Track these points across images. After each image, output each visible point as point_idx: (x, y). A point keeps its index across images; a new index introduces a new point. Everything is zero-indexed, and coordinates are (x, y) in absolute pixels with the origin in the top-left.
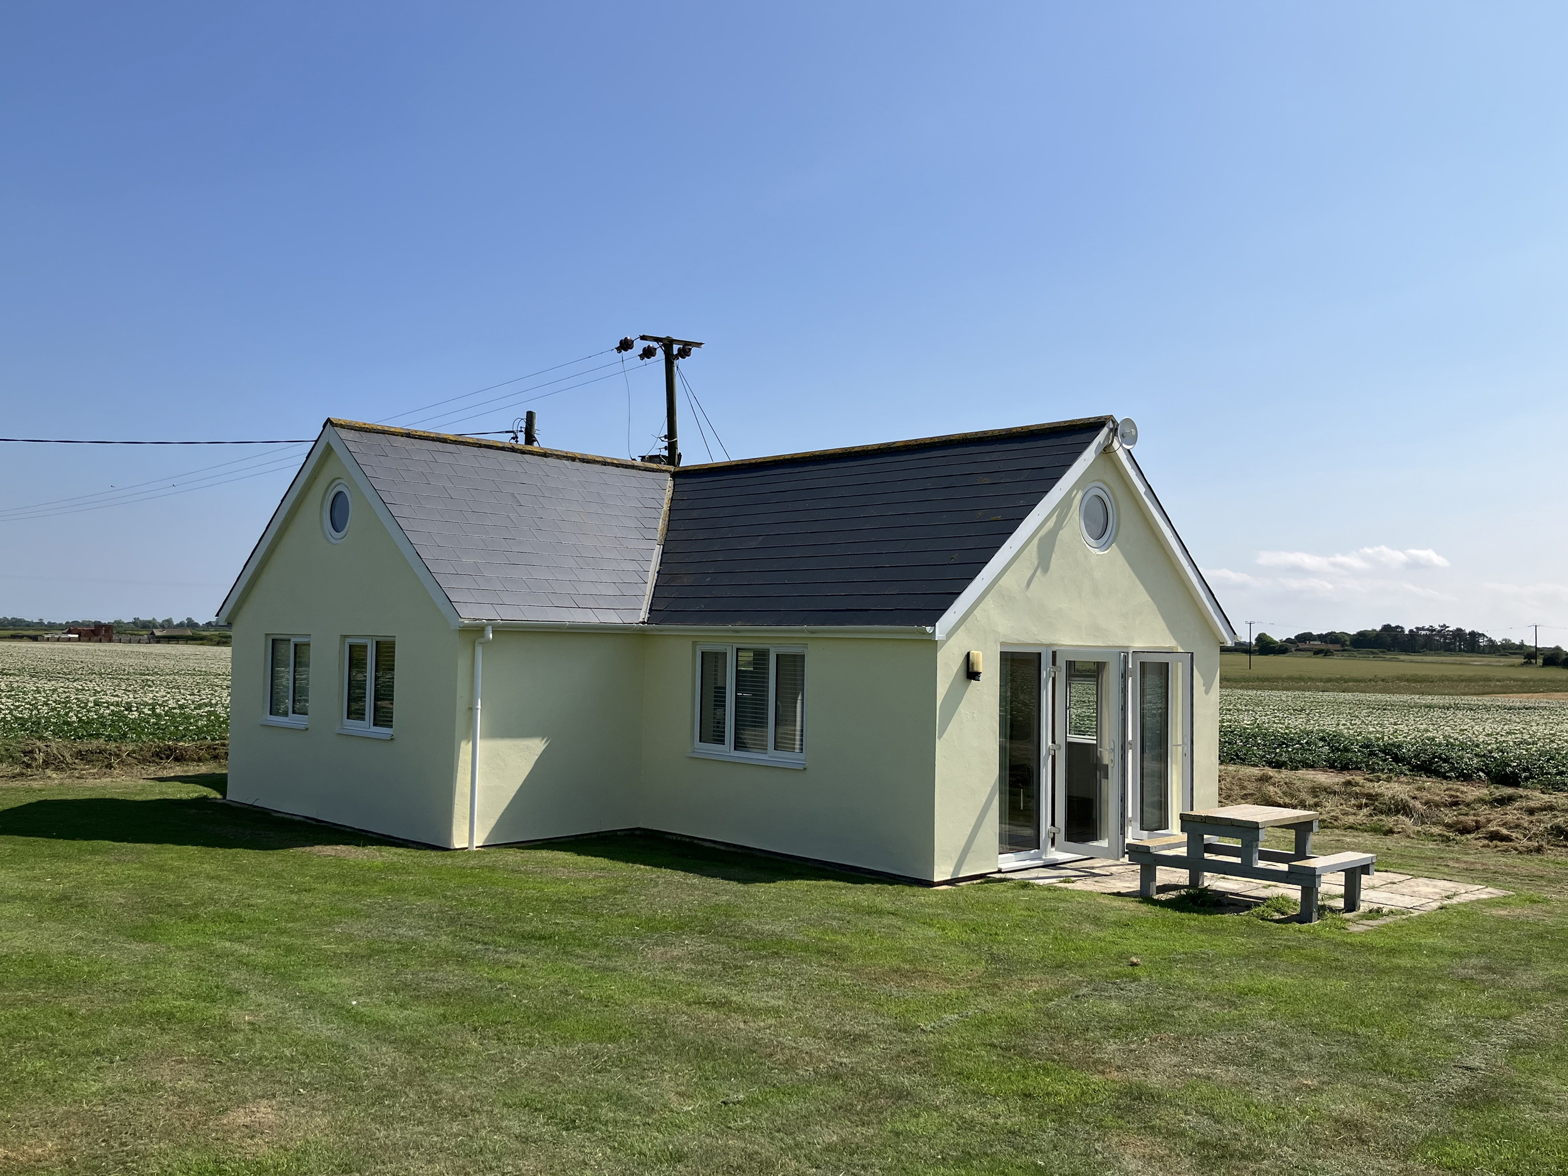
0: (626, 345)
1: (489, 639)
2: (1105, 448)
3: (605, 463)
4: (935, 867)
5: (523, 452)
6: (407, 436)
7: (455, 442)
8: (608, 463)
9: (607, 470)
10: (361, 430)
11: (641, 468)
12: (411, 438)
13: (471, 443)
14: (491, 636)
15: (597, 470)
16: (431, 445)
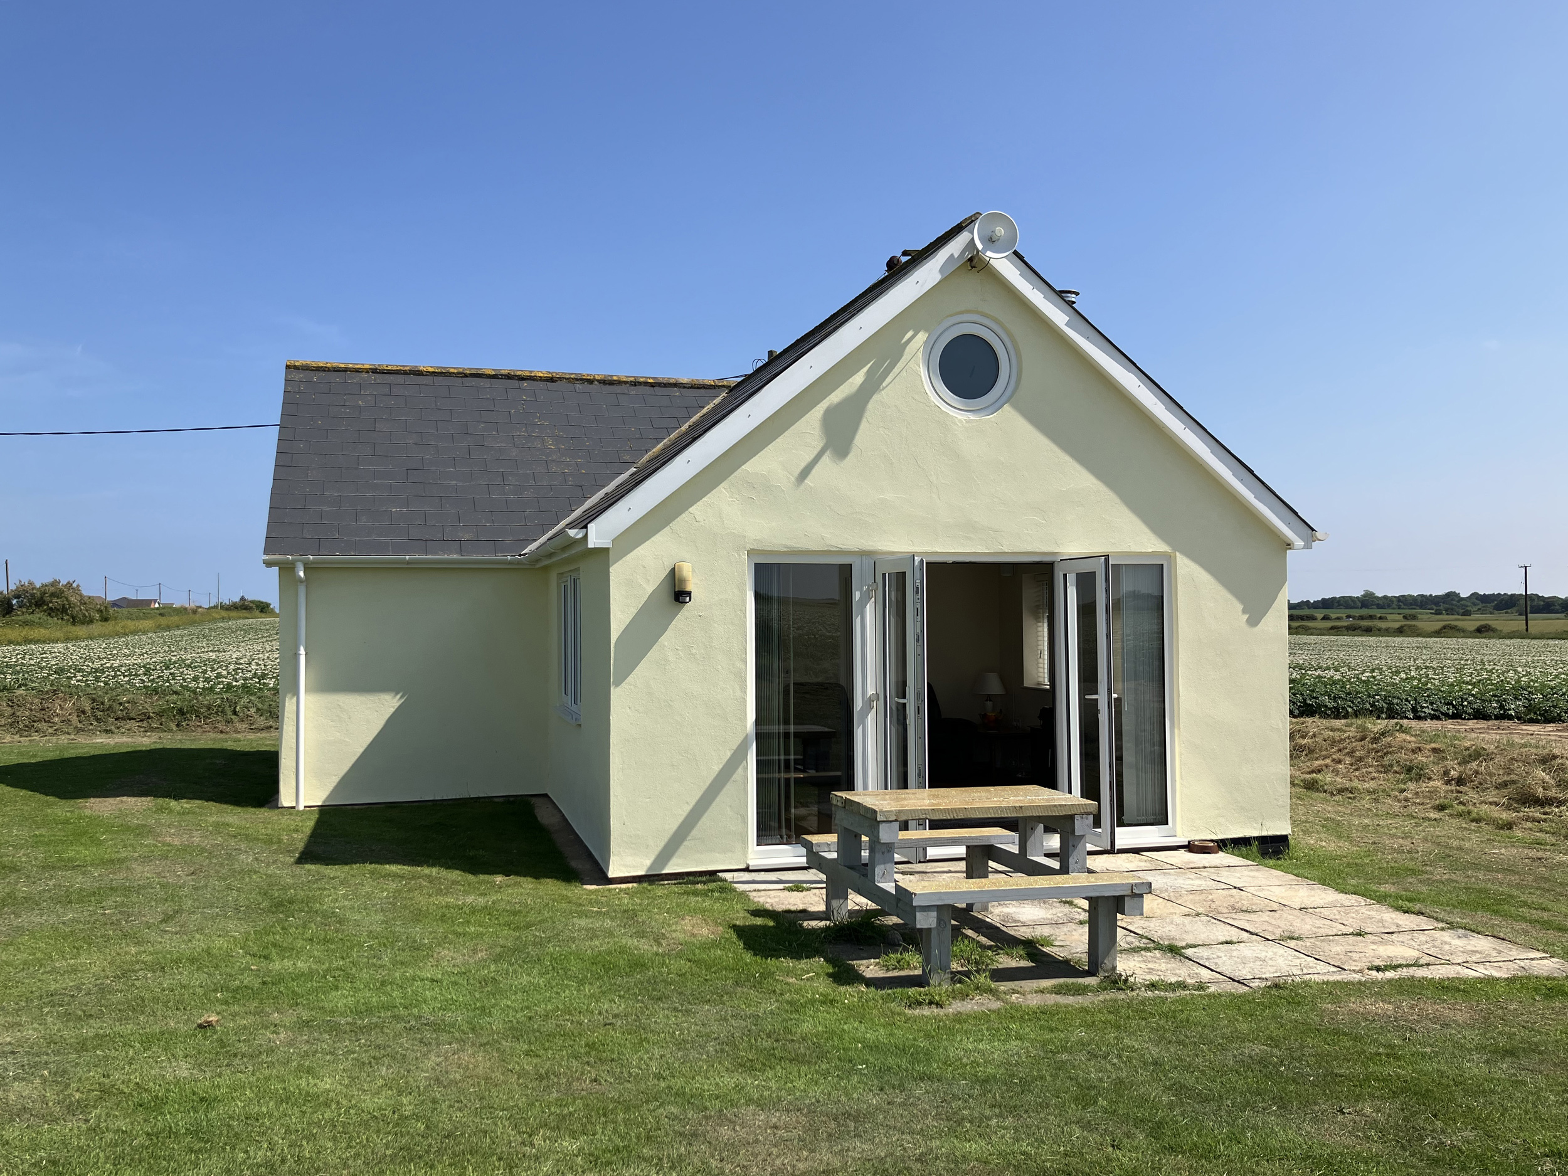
1: (300, 577)
2: (971, 260)
3: (635, 384)
4: (612, 858)
5: (522, 379)
6: (374, 371)
7: (433, 374)
8: (640, 383)
9: (633, 391)
10: (319, 369)
11: (687, 386)
12: (378, 373)
13: (454, 373)
14: (302, 574)
15: (618, 391)
16: (400, 379)
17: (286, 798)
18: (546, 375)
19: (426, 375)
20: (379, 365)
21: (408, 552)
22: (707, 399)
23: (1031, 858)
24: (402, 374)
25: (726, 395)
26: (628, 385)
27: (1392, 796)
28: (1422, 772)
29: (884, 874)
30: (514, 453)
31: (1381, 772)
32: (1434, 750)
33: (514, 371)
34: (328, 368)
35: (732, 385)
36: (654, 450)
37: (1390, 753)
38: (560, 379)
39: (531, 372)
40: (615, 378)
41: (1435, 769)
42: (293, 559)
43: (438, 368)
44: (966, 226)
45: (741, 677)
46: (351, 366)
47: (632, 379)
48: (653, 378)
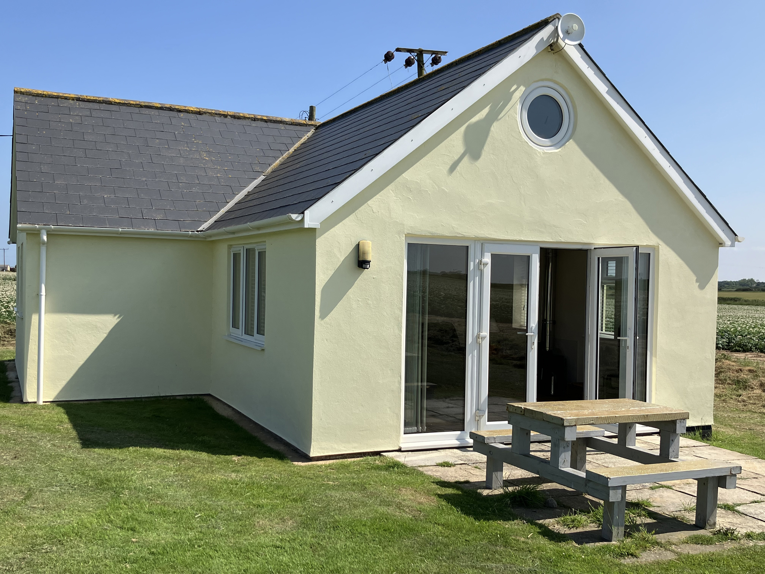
0: (388, 57)
1: (44, 240)
2: (551, 45)
3: (255, 119)
4: (313, 443)
5: (179, 111)
6: (78, 99)
7: (119, 104)
8: (258, 119)
9: (254, 124)
10: (38, 95)
11: (289, 123)
12: (80, 101)
13: (133, 104)
14: (45, 238)
15: (244, 124)
16: (96, 106)
17: (30, 396)
18: (195, 110)
19: (114, 105)
20: (80, 95)
21: (120, 226)
22: (302, 132)
23: (629, 447)
24: (97, 102)
25: (314, 131)
26: (250, 120)
27: (733, 398)
28: (747, 384)
29: (564, 462)
30: (182, 161)
31: (720, 384)
32: (750, 371)
33: (174, 105)
34: (45, 95)
35: (318, 125)
36: (274, 164)
37: (723, 372)
38: (205, 113)
39: (185, 107)
40: (241, 115)
41: (755, 382)
42: (39, 228)
43: (122, 100)
44: (551, 22)
45: (399, 320)
46: (61, 95)
47: (253, 116)
48: (267, 117)
